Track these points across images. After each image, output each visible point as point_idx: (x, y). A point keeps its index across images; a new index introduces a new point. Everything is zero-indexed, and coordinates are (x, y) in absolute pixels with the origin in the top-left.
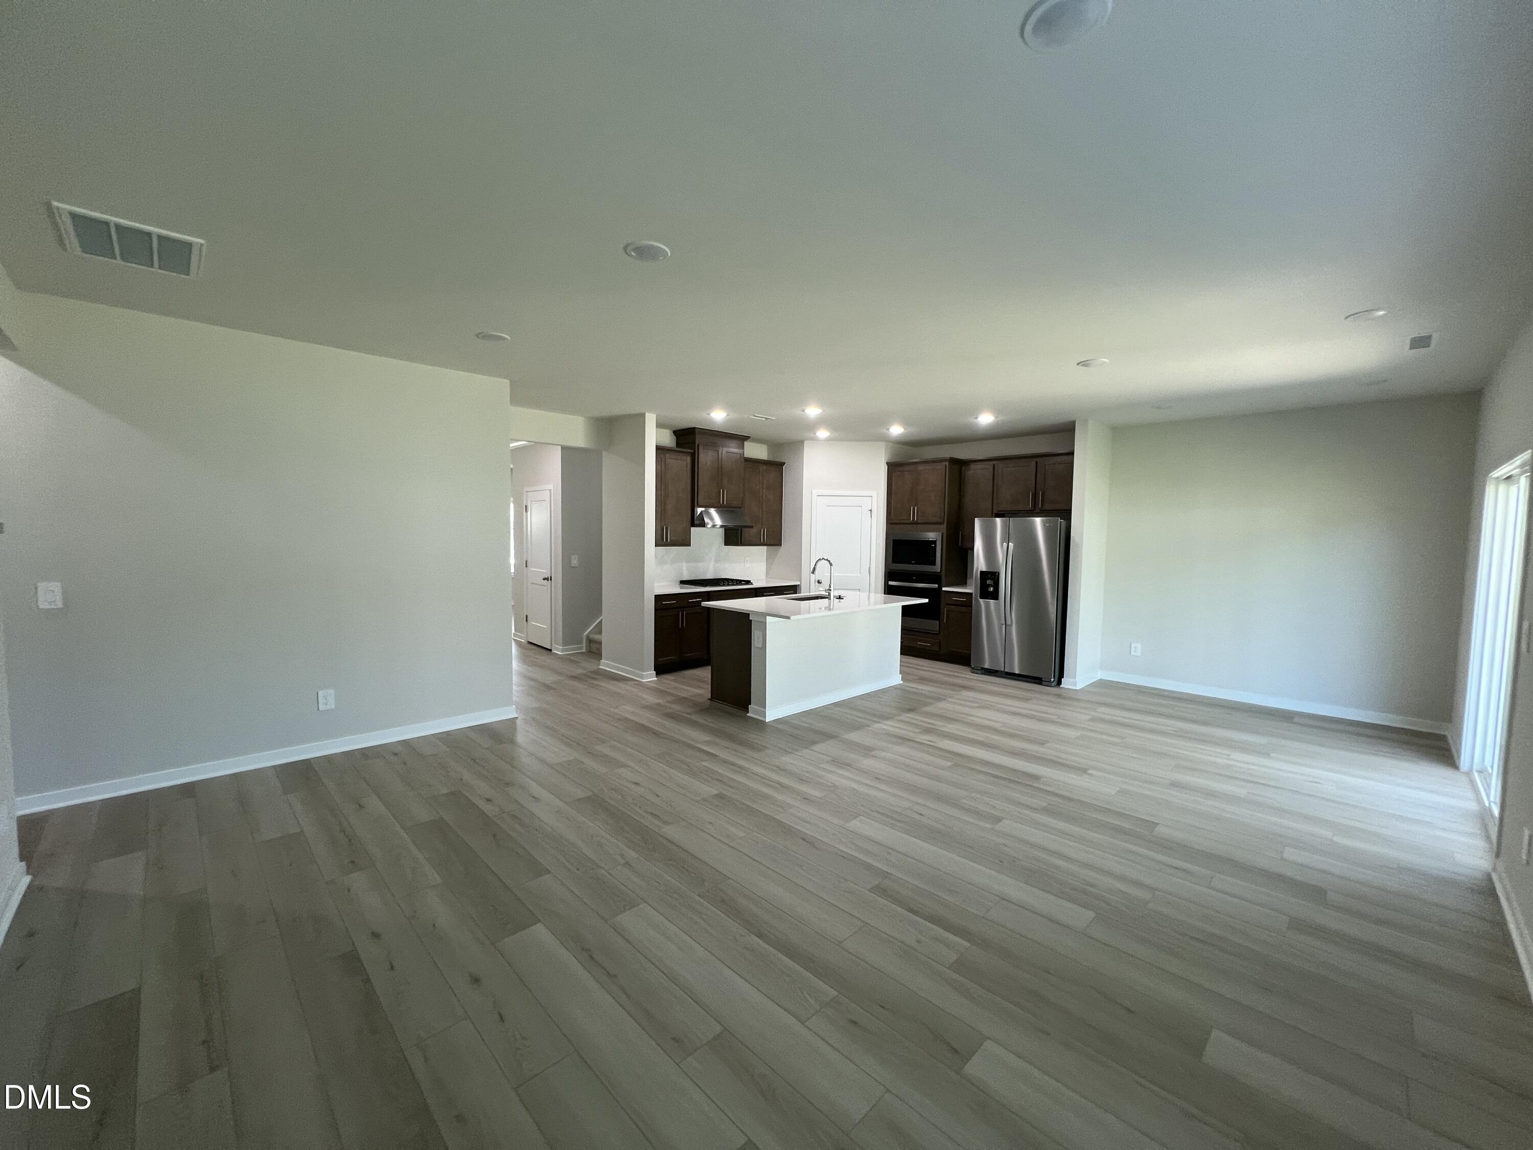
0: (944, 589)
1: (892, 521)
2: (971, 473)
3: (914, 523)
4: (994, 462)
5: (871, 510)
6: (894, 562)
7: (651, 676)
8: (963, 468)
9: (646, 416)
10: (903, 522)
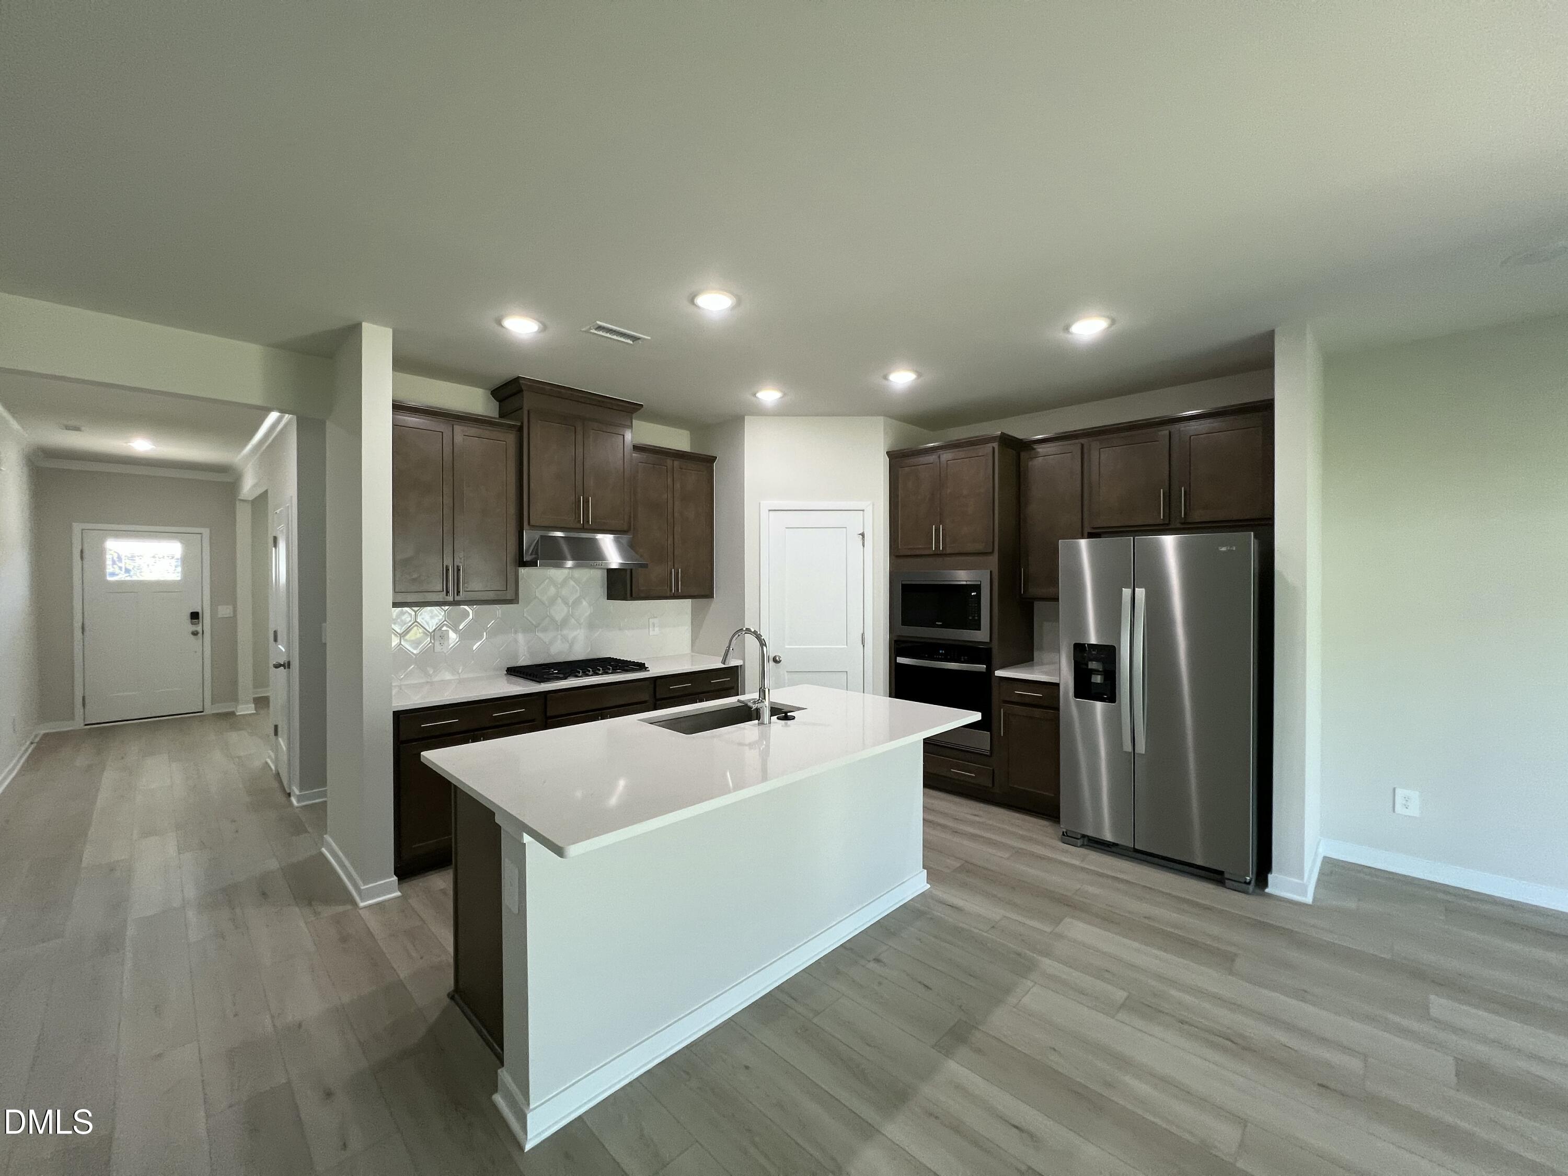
0: (999, 673)
1: (898, 552)
2: (1037, 462)
3: (938, 555)
4: (1083, 441)
5: (863, 535)
6: (905, 622)
7: (386, 889)
8: (1023, 455)
9: (363, 325)
10: (918, 552)
